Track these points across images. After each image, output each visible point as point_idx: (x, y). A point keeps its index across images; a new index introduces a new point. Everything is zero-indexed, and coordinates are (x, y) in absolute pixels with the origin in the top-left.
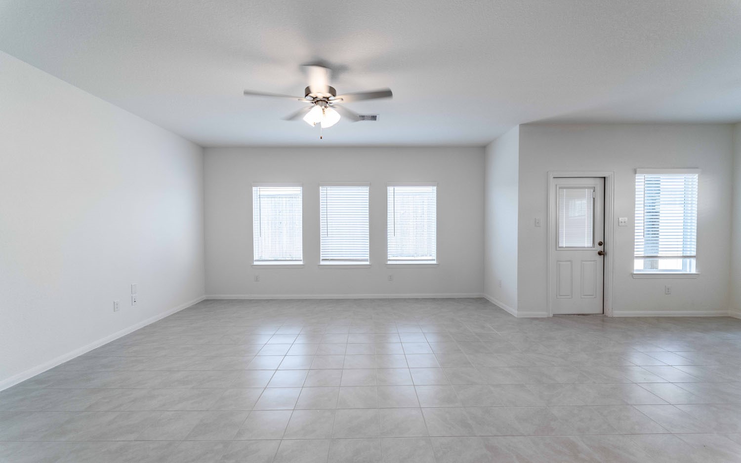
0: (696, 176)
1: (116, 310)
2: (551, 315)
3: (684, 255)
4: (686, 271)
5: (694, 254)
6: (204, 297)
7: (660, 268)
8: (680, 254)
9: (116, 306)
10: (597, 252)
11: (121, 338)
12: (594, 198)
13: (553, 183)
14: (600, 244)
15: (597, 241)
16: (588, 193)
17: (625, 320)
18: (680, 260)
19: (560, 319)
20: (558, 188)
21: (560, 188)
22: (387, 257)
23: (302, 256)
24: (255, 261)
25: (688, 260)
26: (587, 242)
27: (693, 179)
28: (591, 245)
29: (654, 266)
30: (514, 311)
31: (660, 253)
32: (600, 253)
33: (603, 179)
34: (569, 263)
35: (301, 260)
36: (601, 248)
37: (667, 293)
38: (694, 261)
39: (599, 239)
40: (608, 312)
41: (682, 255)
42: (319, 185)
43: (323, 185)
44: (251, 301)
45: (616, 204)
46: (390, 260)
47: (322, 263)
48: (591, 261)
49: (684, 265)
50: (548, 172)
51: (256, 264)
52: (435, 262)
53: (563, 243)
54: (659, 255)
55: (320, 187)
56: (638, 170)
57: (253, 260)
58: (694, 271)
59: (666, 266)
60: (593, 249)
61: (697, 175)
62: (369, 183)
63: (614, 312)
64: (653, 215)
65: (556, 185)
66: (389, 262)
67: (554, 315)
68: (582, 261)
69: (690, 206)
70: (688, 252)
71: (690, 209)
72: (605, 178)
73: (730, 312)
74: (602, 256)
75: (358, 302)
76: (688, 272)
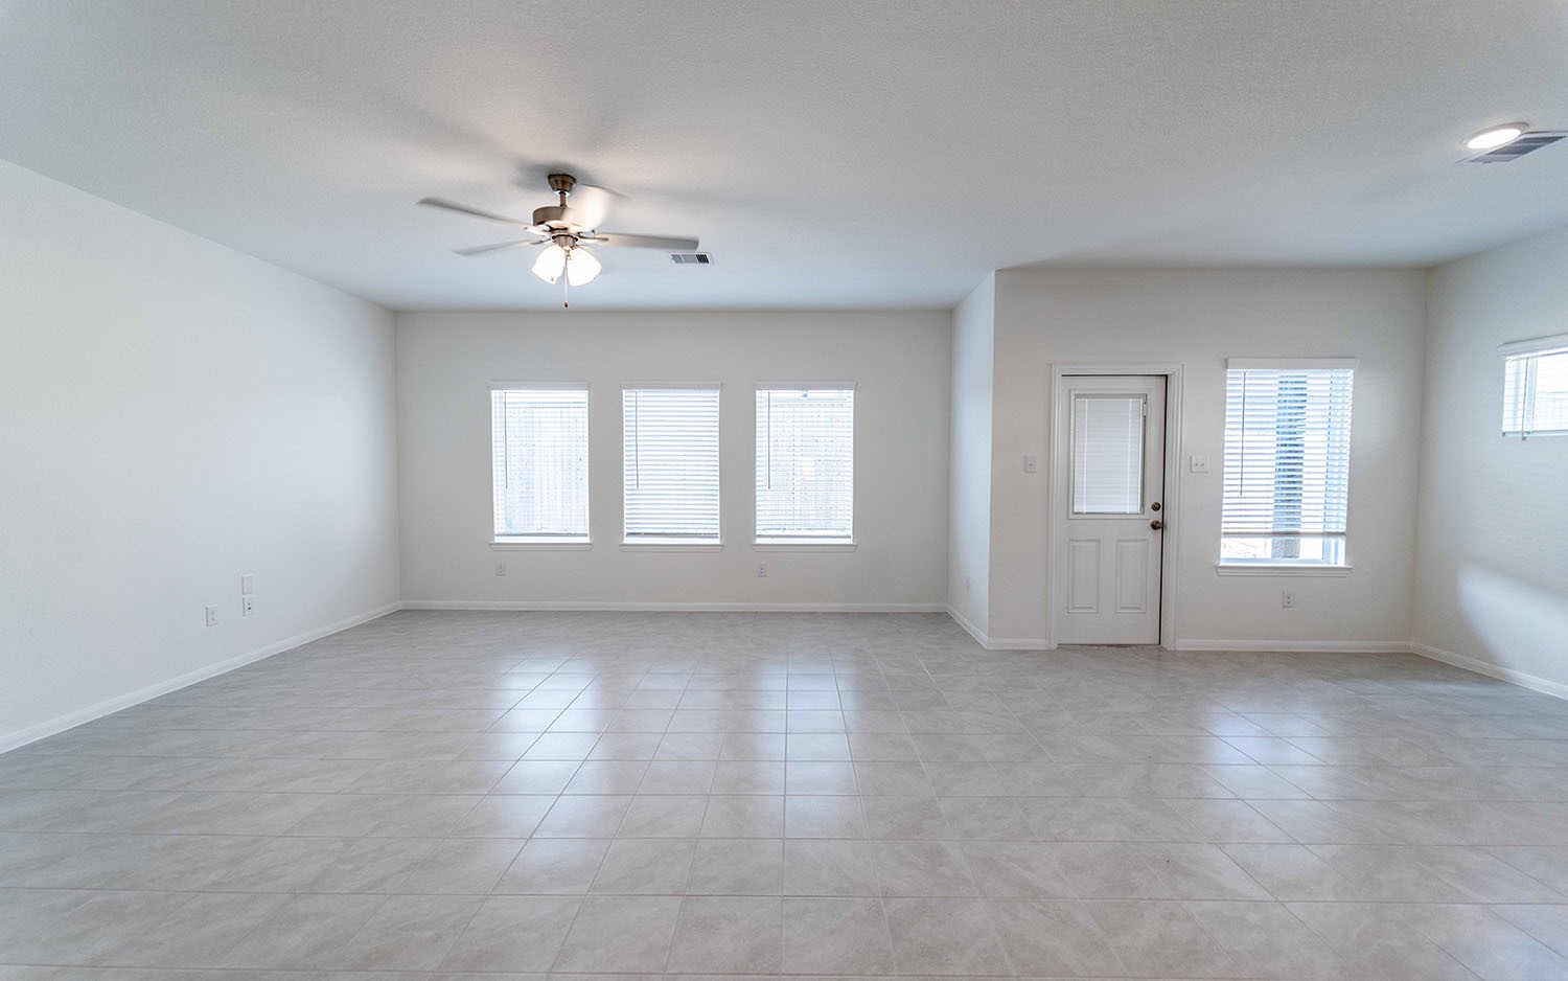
0: (1350, 373)
1: (210, 622)
2: (1054, 646)
3: (1327, 531)
4: (1329, 563)
5: (1342, 528)
6: (400, 605)
7: (1302, 556)
8: (1320, 528)
9: (210, 617)
10: (1150, 522)
11: (223, 675)
12: (1145, 417)
13: (1060, 387)
14: (1156, 507)
15: (1151, 500)
16: (1132, 407)
17: (1197, 658)
18: (1319, 541)
19: (1071, 653)
20: (1073, 397)
21: (1077, 396)
22: (755, 530)
23: (588, 527)
24: (498, 535)
25: (1333, 541)
26: (1129, 503)
27: (1346, 378)
28: (1136, 508)
29: (1292, 552)
30: (983, 637)
31: (1303, 525)
32: (1154, 526)
33: (1164, 379)
34: (1094, 543)
35: (586, 535)
36: (1156, 516)
37: (1286, 604)
38: (1342, 542)
39: (1154, 497)
40: (1167, 643)
41: (1322, 531)
42: (621, 388)
43: (629, 387)
44: (487, 614)
45: (1187, 429)
46: (760, 536)
47: (628, 540)
48: (1136, 541)
49: (1326, 550)
50: (1051, 365)
51: (501, 541)
52: (849, 541)
53: (1082, 506)
54: (1301, 531)
55: (624, 391)
56: (1230, 360)
57: (493, 535)
58: (1341, 563)
59: (1310, 552)
60: (1141, 517)
61: (1352, 371)
62: (719, 382)
63: (1180, 640)
64: (1290, 452)
65: (1070, 391)
66: (759, 541)
67: (1061, 646)
68: (1120, 541)
69: (1338, 432)
70: (1334, 526)
71: (1338, 438)
72: (1166, 376)
73: (1413, 645)
74: (1160, 530)
75: (693, 617)
76: (1332, 565)
